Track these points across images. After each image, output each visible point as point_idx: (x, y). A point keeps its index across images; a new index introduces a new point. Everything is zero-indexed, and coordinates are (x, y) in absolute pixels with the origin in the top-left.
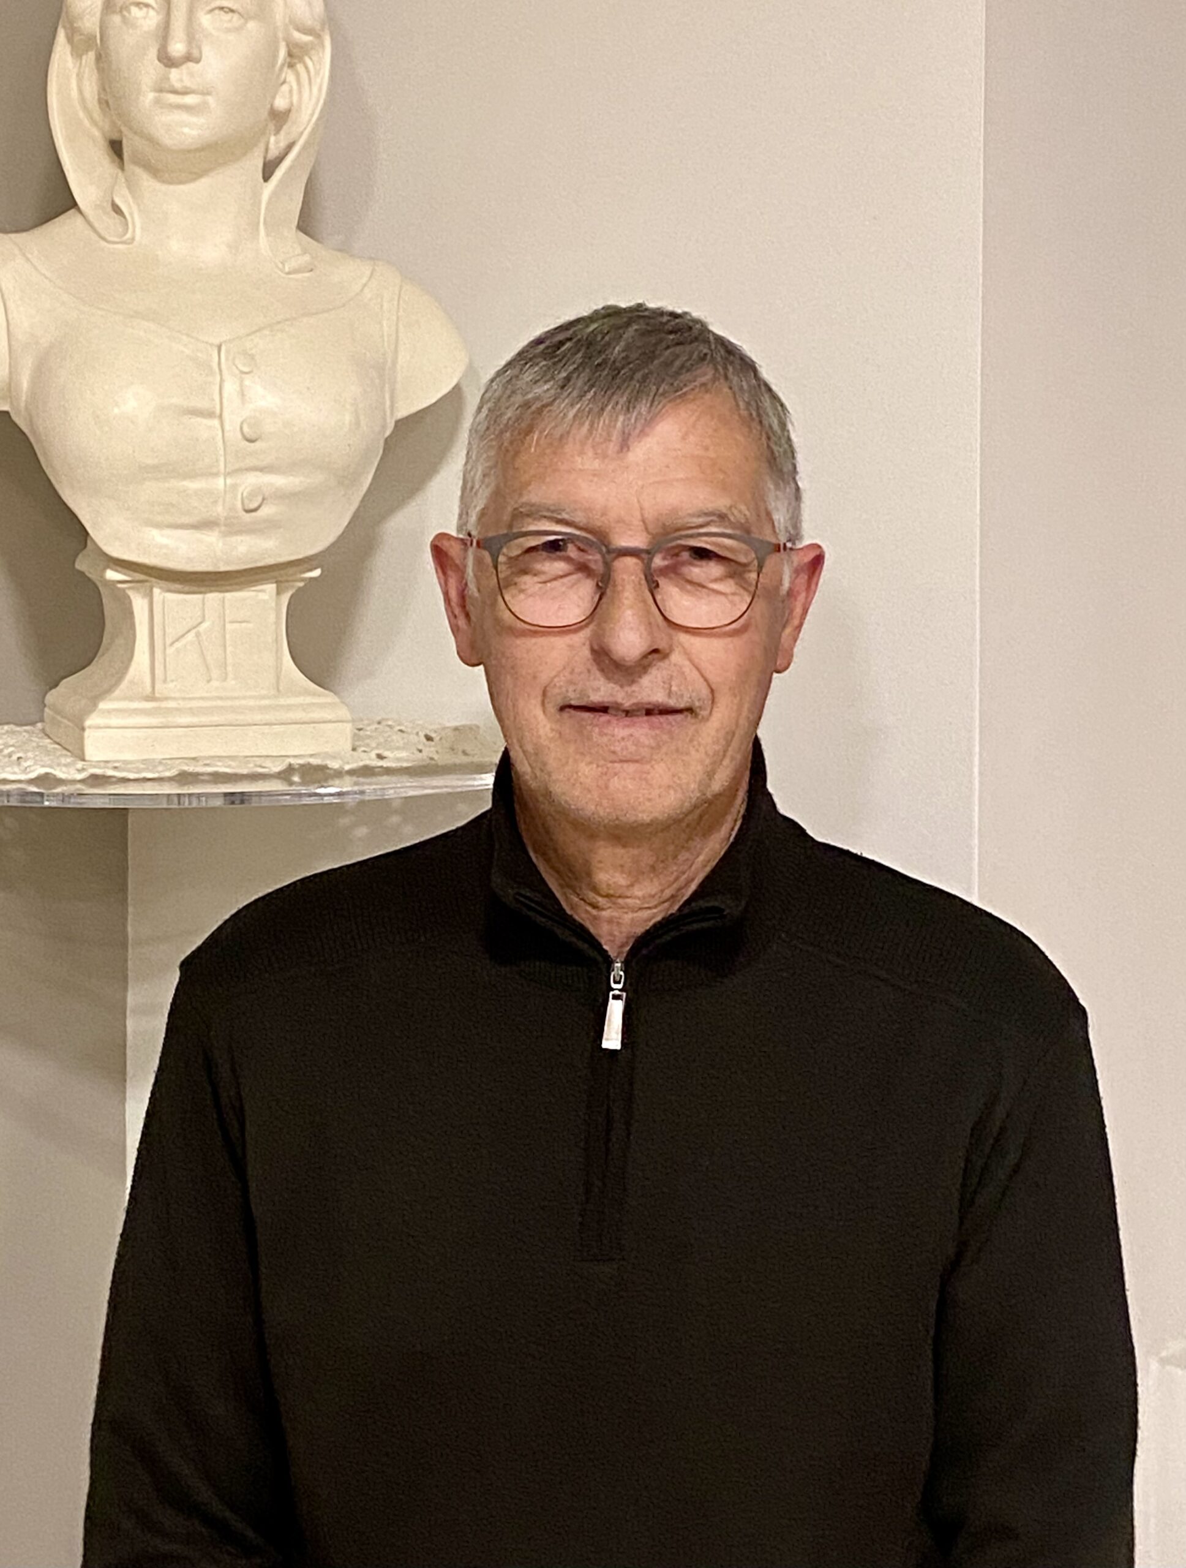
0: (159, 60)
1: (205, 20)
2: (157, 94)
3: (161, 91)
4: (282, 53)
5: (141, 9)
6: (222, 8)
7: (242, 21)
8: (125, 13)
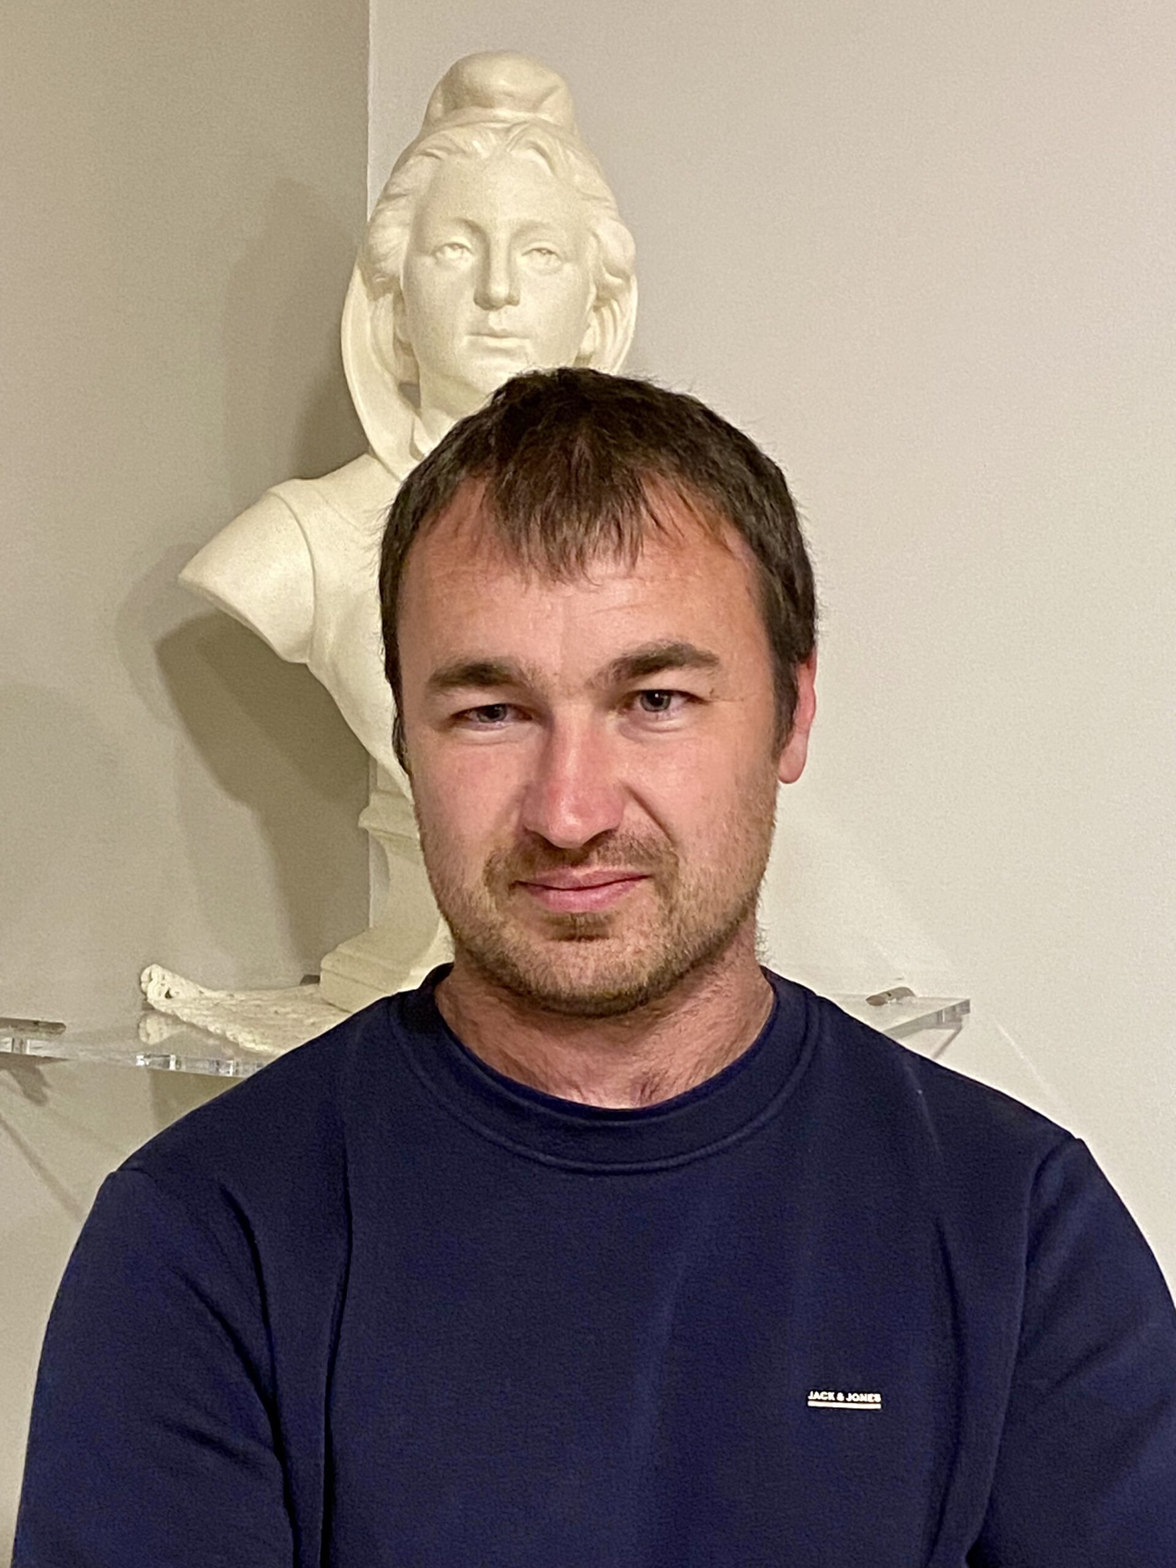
0: (476, 303)
1: (522, 261)
2: (473, 338)
3: (478, 334)
4: (592, 298)
5: (454, 249)
6: (539, 250)
7: (560, 262)
8: (439, 254)
